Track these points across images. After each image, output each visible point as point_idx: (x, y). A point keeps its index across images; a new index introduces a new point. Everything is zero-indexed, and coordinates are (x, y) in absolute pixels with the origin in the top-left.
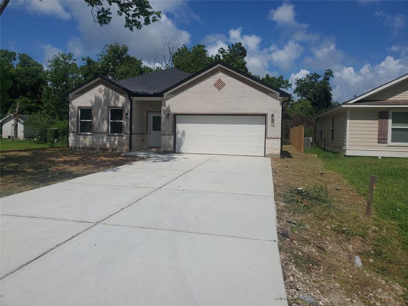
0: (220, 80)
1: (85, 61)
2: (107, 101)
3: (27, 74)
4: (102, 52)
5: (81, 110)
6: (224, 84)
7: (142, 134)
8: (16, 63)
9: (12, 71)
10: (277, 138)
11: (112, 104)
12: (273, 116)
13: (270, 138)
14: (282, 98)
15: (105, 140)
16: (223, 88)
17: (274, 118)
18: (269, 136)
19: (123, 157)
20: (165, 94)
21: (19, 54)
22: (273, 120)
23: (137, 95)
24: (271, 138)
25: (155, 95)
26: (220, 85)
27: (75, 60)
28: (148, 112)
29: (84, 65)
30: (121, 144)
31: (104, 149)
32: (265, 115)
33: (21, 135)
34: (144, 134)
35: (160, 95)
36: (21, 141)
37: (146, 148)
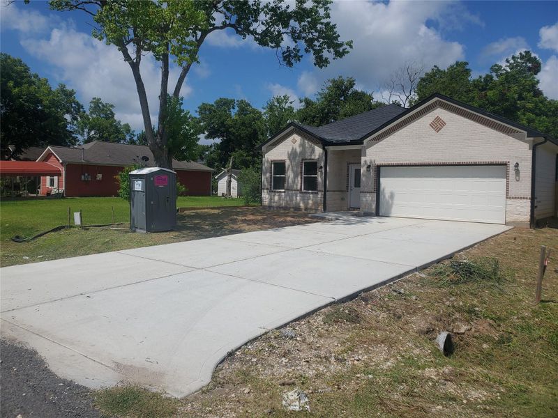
0: (438, 119)
1: (303, 104)
2: (303, 152)
3: (243, 124)
4: (322, 89)
5: (274, 164)
6: (443, 124)
7: (342, 191)
8: (234, 112)
9: (229, 122)
10: (524, 198)
11: (308, 156)
12: (517, 165)
13: (513, 198)
14: (532, 139)
15: (298, 198)
16: (443, 129)
17: (520, 168)
18: (510, 194)
19: (310, 218)
20: (365, 141)
21: (238, 101)
22: (517, 172)
23: (332, 144)
24: (515, 198)
25: (353, 143)
26: (438, 125)
27: (291, 103)
28: (349, 164)
29: (302, 108)
30: (315, 203)
31: (297, 208)
32: (505, 164)
33: (234, 193)
34: (343, 191)
35: (360, 142)
36: (233, 199)
37: (346, 208)
